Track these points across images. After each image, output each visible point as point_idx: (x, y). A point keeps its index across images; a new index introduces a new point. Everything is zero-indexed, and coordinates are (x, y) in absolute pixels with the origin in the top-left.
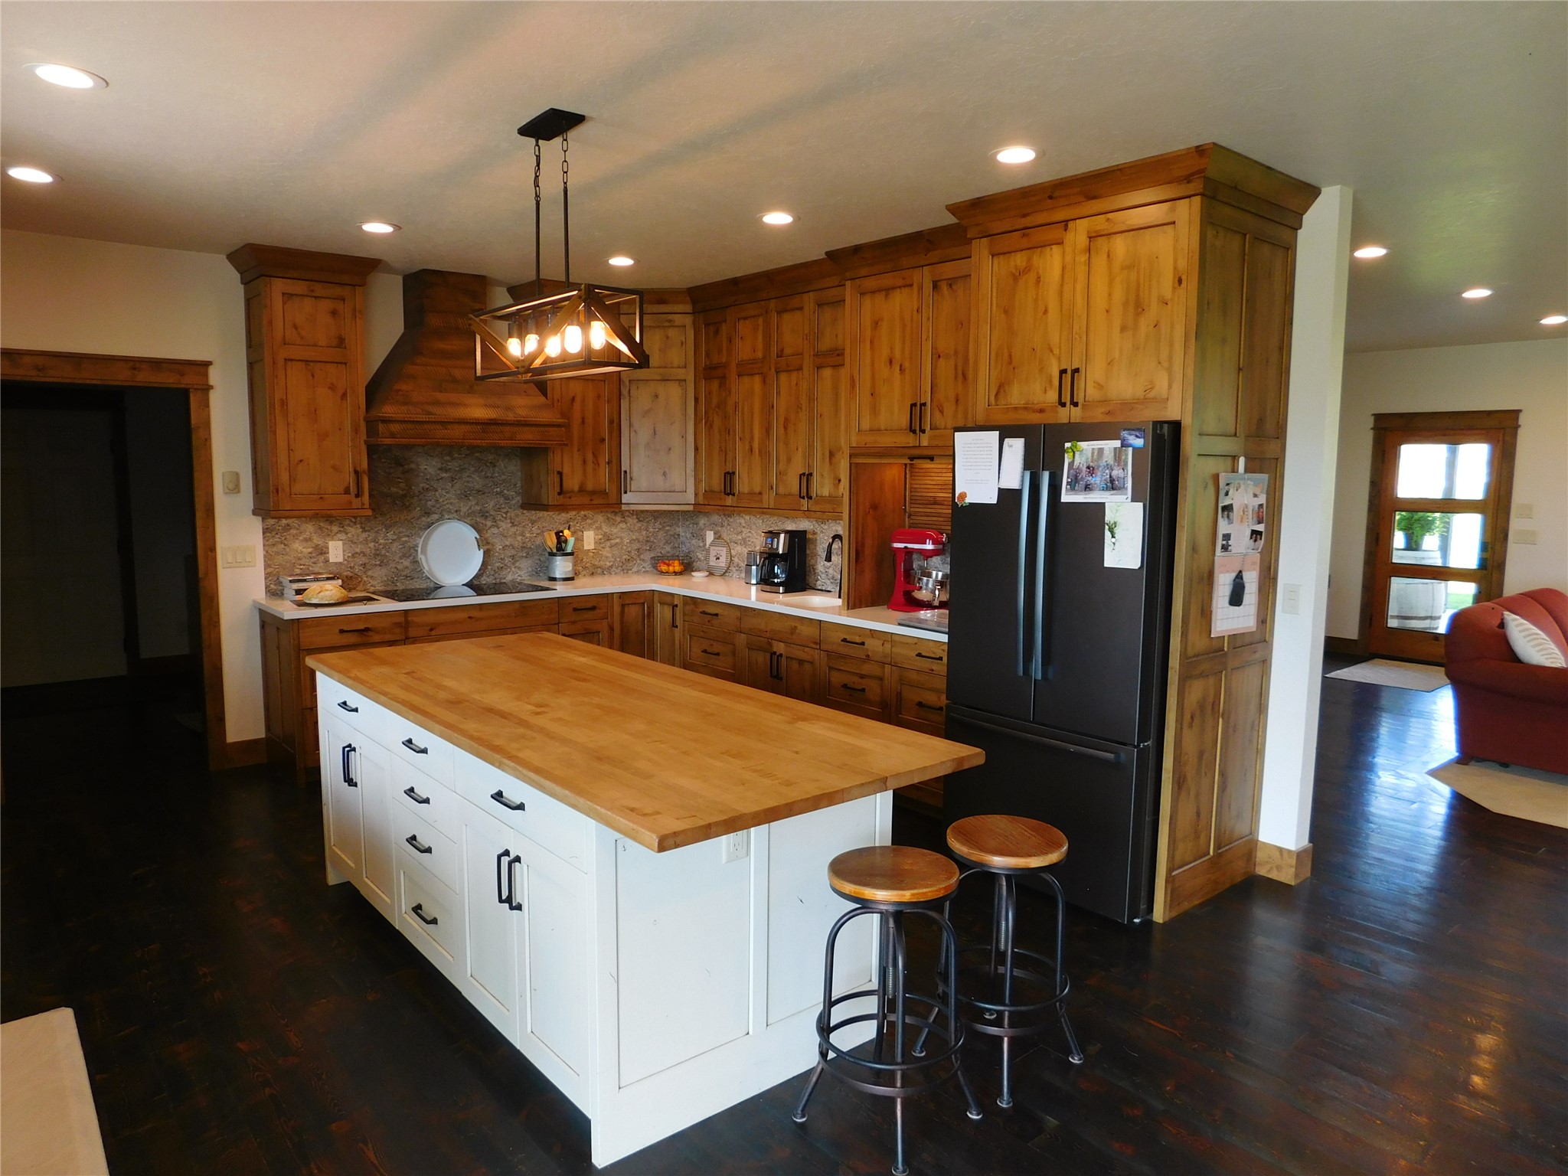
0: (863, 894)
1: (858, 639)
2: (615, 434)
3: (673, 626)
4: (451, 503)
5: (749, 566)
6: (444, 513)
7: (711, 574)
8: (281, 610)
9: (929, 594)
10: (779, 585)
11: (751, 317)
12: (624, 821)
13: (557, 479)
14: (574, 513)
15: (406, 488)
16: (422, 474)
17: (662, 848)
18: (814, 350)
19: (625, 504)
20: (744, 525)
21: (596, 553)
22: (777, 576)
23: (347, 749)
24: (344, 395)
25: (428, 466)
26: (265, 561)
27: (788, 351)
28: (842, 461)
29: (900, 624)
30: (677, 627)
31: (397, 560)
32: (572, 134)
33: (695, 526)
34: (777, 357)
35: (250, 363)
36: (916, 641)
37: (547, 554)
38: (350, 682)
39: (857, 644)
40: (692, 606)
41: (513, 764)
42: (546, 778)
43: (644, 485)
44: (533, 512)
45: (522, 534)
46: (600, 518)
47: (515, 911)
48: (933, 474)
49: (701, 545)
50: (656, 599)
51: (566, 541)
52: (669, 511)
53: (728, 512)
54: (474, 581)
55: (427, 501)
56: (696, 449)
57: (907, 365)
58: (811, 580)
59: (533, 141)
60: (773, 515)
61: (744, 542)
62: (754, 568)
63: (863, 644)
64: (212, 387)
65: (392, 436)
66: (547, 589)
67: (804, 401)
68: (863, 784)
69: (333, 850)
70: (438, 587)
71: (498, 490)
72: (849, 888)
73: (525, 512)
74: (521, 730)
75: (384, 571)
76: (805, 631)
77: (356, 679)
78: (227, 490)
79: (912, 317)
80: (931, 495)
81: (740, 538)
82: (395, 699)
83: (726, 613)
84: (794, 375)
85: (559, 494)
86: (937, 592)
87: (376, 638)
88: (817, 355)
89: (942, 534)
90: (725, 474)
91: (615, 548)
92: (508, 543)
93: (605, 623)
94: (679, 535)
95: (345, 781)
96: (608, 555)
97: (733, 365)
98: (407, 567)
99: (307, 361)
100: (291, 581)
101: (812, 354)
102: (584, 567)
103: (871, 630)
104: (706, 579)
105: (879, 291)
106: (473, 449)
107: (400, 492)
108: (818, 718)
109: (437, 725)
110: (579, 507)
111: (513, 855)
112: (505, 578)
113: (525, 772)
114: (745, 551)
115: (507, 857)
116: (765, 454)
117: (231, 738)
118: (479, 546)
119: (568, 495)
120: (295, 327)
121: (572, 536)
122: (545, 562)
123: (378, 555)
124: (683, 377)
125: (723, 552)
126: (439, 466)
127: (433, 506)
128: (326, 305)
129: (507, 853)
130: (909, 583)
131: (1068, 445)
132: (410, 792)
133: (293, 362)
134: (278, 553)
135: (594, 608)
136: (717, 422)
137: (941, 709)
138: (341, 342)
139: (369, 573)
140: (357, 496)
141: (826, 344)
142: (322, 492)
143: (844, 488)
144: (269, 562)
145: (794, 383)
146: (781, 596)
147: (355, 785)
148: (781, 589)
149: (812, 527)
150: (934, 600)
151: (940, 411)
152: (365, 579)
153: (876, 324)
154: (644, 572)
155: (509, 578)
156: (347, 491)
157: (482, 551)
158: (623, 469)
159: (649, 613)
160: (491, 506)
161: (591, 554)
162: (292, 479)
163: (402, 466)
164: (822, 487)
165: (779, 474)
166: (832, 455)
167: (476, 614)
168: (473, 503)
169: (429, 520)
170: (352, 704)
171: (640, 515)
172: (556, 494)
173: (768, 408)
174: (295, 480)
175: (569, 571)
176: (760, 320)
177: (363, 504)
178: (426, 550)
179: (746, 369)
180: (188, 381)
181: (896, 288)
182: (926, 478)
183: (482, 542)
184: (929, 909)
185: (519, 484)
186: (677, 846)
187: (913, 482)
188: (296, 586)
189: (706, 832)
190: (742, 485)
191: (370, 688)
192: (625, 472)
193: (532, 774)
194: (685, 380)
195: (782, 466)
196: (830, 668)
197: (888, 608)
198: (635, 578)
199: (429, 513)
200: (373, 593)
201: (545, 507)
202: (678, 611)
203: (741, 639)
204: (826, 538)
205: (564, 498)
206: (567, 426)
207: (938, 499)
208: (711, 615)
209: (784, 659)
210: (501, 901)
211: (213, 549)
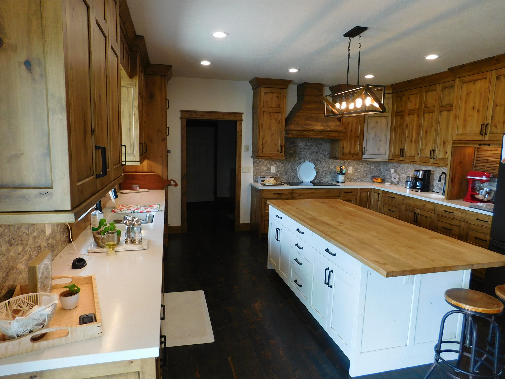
0: (460, 306)
1: (450, 211)
2: (362, 135)
3: (378, 201)
4: (308, 156)
5: (407, 181)
6: (305, 159)
7: (392, 184)
8: (258, 186)
9: (482, 196)
10: (418, 189)
11: (415, 94)
12: (374, 265)
13: (342, 149)
14: (346, 161)
15: (295, 151)
16: (299, 147)
17: (388, 276)
18: (440, 104)
19: (364, 158)
20: (406, 167)
21: (352, 174)
22: (418, 186)
23: (277, 230)
24: (279, 122)
25: (301, 144)
26: (254, 171)
27: (429, 105)
28: (449, 146)
29: (470, 207)
30: (379, 201)
31: (290, 173)
32: (362, 34)
33: (387, 167)
34: (424, 108)
35: (254, 113)
36: (476, 214)
37: (336, 174)
38: (280, 209)
39: (450, 213)
40: (385, 194)
41: (334, 241)
42: (345, 247)
43: (371, 152)
44: (333, 160)
45: (329, 167)
46: (354, 163)
47: (329, 288)
48: (487, 151)
49: (389, 173)
50: (372, 191)
51: (343, 170)
52: (378, 161)
53: (400, 162)
54: (313, 181)
55: (300, 155)
56: (390, 140)
57: (481, 109)
58: (431, 188)
59: (348, 38)
60: (417, 164)
61: (405, 173)
62: (409, 182)
63: (453, 213)
64: (243, 120)
65: (292, 135)
66: (336, 185)
67: (434, 123)
68: (463, 265)
69: (270, 259)
70: (302, 182)
71: (322, 152)
72: (454, 302)
73: (330, 160)
74: (335, 230)
75: (286, 176)
76: (429, 206)
77: (282, 208)
78: (245, 150)
79: (485, 91)
80: (486, 159)
81: (404, 172)
82: (294, 216)
83: (398, 197)
84: (431, 114)
85: (342, 154)
86: (486, 196)
87: (284, 197)
88: (441, 107)
89: (490, 174)
90: (401, 149)
91: (358, 173)
92: (324, 170)
93: (354, 198)
94: (381, 170)
95: (276, 239)
96: (356, 175)
97: (407, 111)
98: (293, 175)
99: (269, 112)
100: (260, 178)
101: (439, 106)
102: (349, 178)
103: (456, 208)
104: (390, 185)
105: (471, 81)
106: (315, 139)
107: (293, 152)
108: (441, 238)
109: (308, 226)
110: (348, 159)
111: (330, 270)
112: (322, 181)
113: (338, 244)
114: (406, 176)
115: (328, 270)
116: (417, 142)
117: (241, 222)
118: (315, 170)
119: (345, 155)
120: (267, 102)
121: (345, 168)
122: (336, 176)
123: (285, 171)
124: (387, 115)
125: (397, 176)
126: (305, 144)
127: (302, 157)
128: (276, 95)
129: (328, 269)
130: (473, 192)
132: (297, 245)
133: (266, 113)
134: (257, 169)
135: (351, 192)
136: (399, 131)
137: (486, 241)
138: (279, 106)
139: (282, 177)
140: (281, 153)
141: (445, 102)
142: (271, 151)
143: (449, 155)
144: (255, 172)
145: (430, 117)
146: (419, 193)
147: (279, 241)
148: (419, 191)
149: (433, 169)
150: (485, 199)
151: (495, 126)
152: (281, 178)
153: (468, 94)
154: (368, 181)
155: (324, 181)
156: (278, 151)
157: (316, 171)
158: (364, 147)
159: (369, 195)
160: (320, 157)
161: (351, 175)
162: (263, 148)
163: (294, 144)
164: (439, 155)
165: (422, 150)
166: (444, 143)
167: (313, 191)
168: (314, 156)
169: (301, 161)
170: (280, 216)
171: (368, 162)
172: (341, 154)
173: (419, 126)
174: (264, 147)
175: (343, 180)
176: (418, 95)
177: (282, 156)
178: (299, 170)
179: (411, 112)
180: (237, 118)
181: (479, 80)
182: (484, 152)
183: (316, 169)
184: (487, 317)
185: (329, 151)
186: (393, 276)
187: (478, 154)
188: (262, 179)
189: (403, 273)
190: (407, 153)
191: (286, 212)
192: (365, 148)
193: (341, 245)
194: (388, 117)
195: (423, 147)
196: (438, 220)
197: (464, 200)
198: (365, 183)
199: (301, 159)
200: (283, 183)
201: (337, 159)
202: (380, 195)
203: (403, 207)
204: (438, 173)
205: (344, 156)
206: (346, 132)
207: (489, 161)
208: (392, 198)
209: (419, 216)
210: (325, 284)
211: (240, 167)
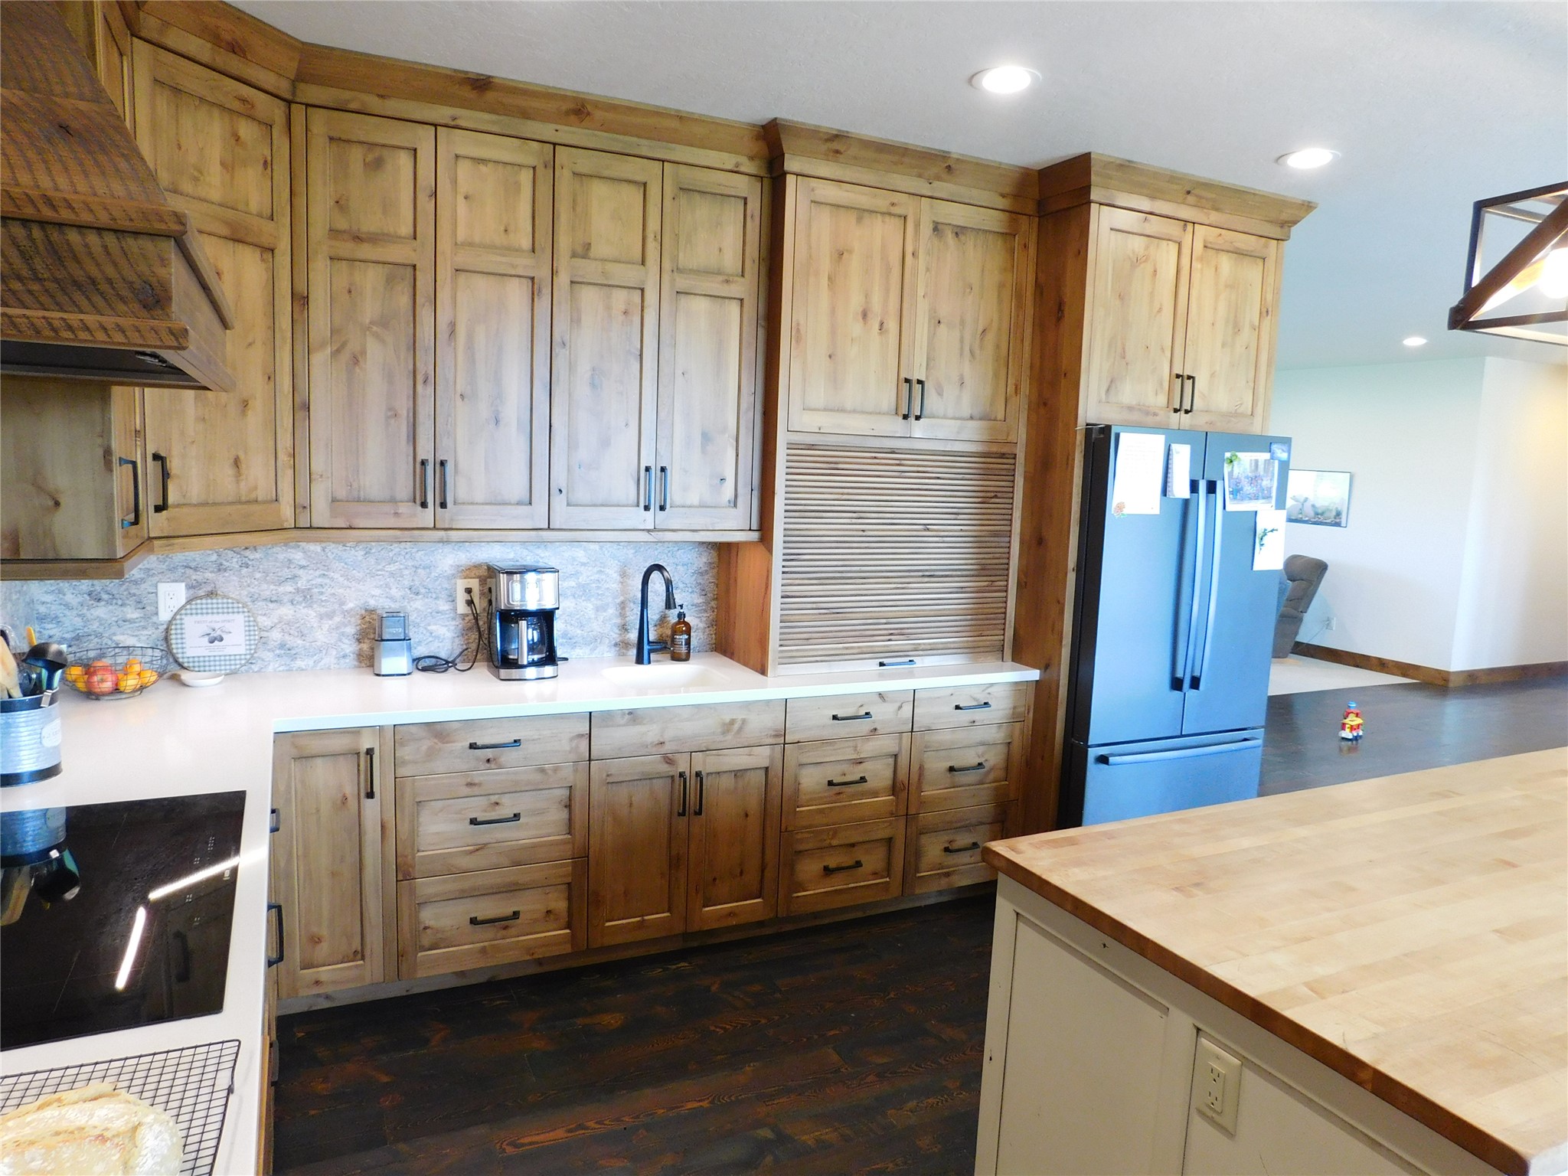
1: (857, 711)
11: (497, 163)
27: (603, 250)
30: (370, 797)
34: (574, 257)
39: (857, 718)
40: (430, 742)
50: (286, 751)
56: (301, 407)
57: (891, 324)
63: (867, 715)
79: (903, 260)
83: (546, 733)
88: (678, 272)
97: (444, 247)
103: (879, 693)
105: (845, 209)
124: (270, 243)
131: (1228, 455)
136: (380, 355)
137: (981, 766)
141: (697, 256)
145: (618, 307)
151: (938, 393)
181: (876, 212)
190: (466, 486)
194: (274, 251)
202: (374, 762)
208: (498, 747)
